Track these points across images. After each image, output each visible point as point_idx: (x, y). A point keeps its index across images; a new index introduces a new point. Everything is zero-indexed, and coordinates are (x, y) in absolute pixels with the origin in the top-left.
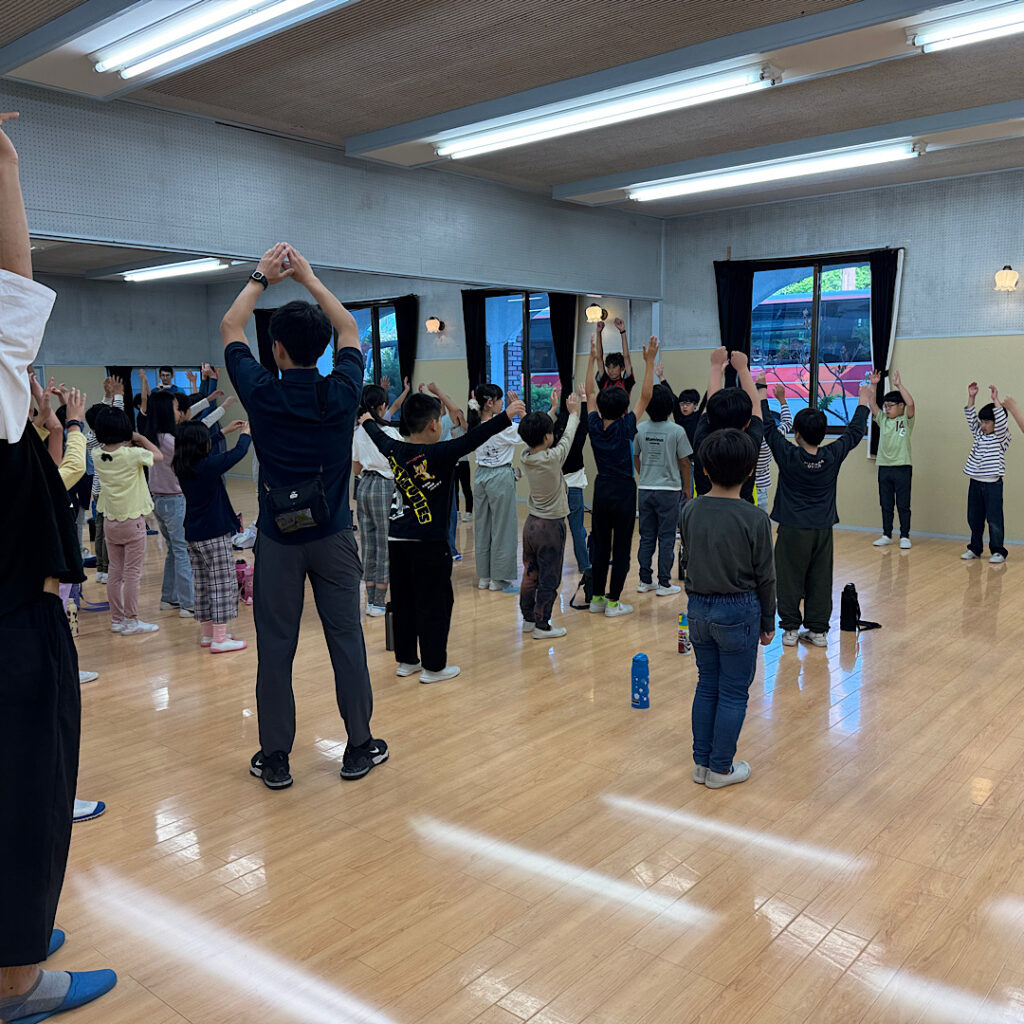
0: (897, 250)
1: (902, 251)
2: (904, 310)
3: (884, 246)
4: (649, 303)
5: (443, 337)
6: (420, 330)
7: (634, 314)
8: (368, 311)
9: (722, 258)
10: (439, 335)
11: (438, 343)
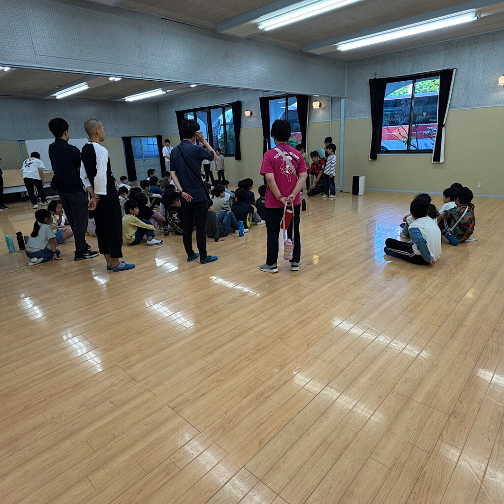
0: (453, 70)
1: (455, 70)
2: (453, 97)
3: (447, 68)
4: (340, 98)
5: (252, 118)
6: (242, 116)
7: (333, 104)
8: (221, 109)
9: (373, 77)
10: (250, 117)
11: (250, 121)
